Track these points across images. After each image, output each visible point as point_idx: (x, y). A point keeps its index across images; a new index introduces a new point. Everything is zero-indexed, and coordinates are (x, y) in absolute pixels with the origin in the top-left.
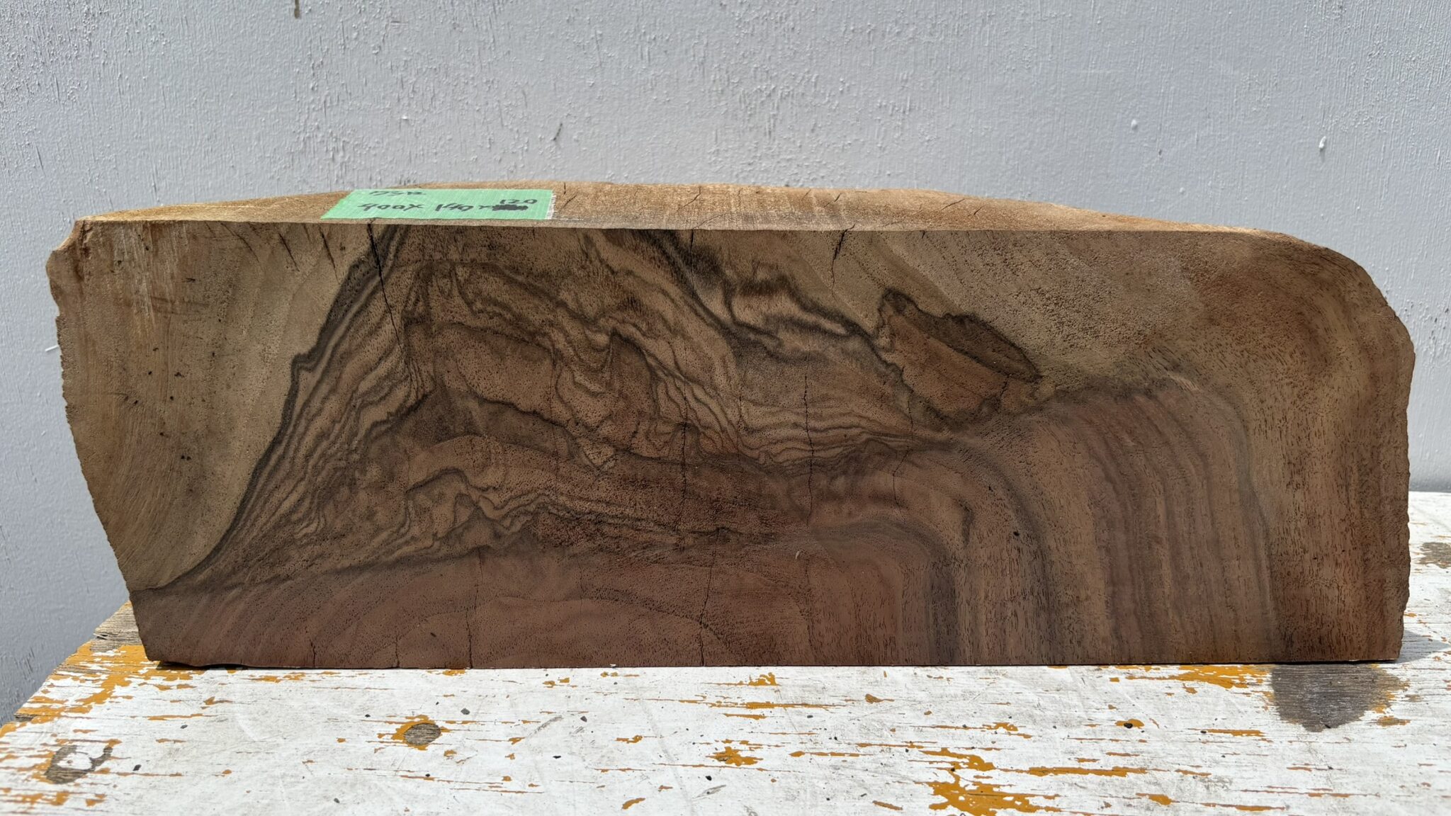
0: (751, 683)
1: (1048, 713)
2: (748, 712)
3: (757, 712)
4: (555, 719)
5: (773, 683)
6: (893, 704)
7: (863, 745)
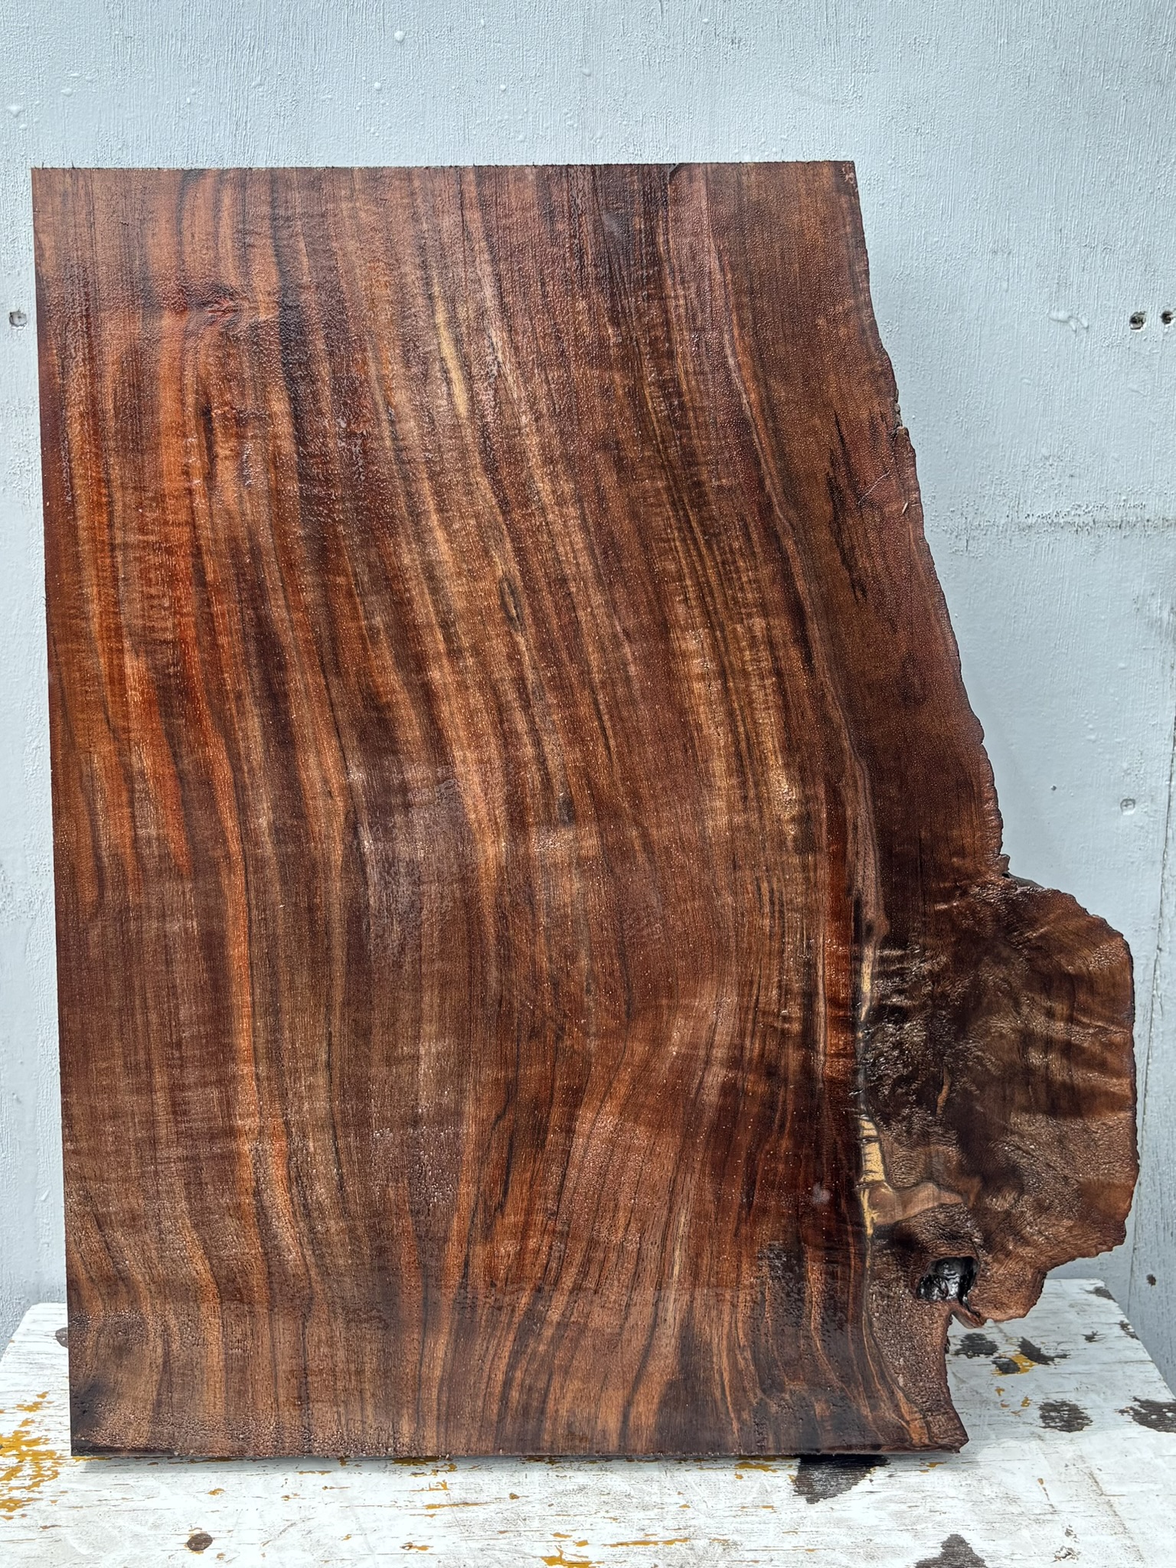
0: (431, 1489)
1: (634, 1500)
2: (426, 1512)
3: (431, 1511)
4: (292, 1525)
5: (445, 1488)
6: (528, 1499)
7: (501, 1532)
